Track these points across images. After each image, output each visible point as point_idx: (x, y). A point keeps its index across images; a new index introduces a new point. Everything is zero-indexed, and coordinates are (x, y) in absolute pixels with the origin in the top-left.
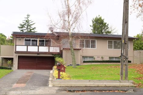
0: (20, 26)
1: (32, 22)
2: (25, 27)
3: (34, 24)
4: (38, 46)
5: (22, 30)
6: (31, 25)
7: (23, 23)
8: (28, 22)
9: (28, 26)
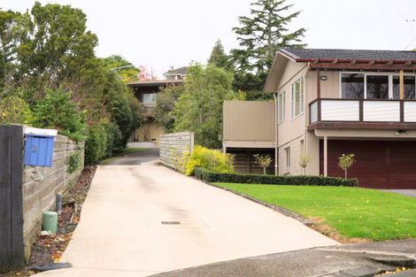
0: (243, 26)
1: (286, 8)
2: (259, 29)
3: (295, 15)
4: (402, 103)
5: (249, 42)
6: (283, 19)
7: (253, 11)
8: (271, 10)
9: (270, 25)
